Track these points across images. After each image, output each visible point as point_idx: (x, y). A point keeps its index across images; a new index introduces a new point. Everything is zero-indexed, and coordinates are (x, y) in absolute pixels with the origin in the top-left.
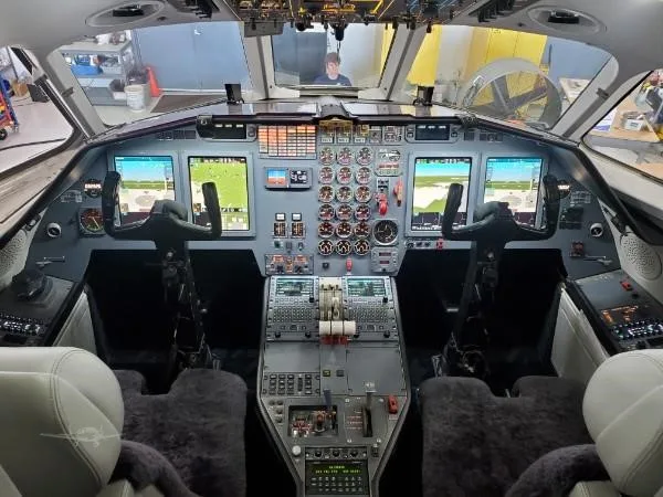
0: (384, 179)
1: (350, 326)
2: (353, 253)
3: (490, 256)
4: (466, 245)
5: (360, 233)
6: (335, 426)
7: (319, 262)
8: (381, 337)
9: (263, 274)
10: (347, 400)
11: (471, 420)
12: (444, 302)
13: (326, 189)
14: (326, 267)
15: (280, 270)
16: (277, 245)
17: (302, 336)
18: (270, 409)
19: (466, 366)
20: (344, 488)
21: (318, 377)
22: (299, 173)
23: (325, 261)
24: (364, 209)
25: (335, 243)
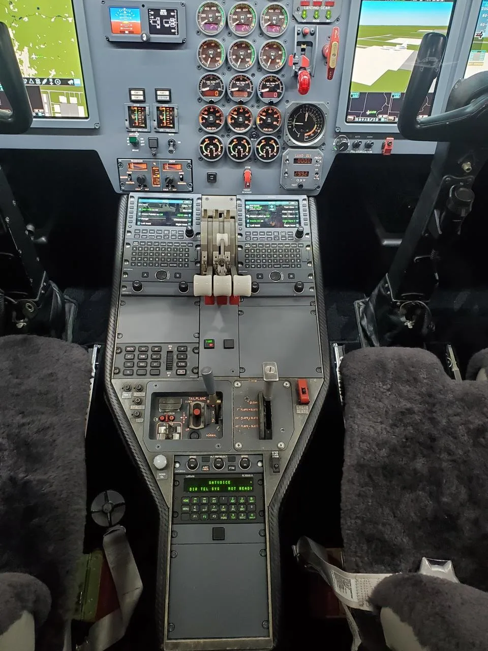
0: (308, 29)
1: (243, 284)
2: (254, 159)
3: (467, 166)
4: (428, 148)
5: (265, 124)
6: (218, 420)
7: (201, 172)
8: (290, 291)
9: (117, 189)
10: (238, 384)
11: (417, 418)
12: (379, 231)
13: (210, 45)
14: (212, 179)
15: (142, 183)
16: (135, 143)
17: (173, 289)
18: (125, 396)
19: (403, 319)
20: (228, 513)
21: (196, 350)
22: (163, 12)
23: (212, 171)
24: (273, 84)
25: (226, 141)
